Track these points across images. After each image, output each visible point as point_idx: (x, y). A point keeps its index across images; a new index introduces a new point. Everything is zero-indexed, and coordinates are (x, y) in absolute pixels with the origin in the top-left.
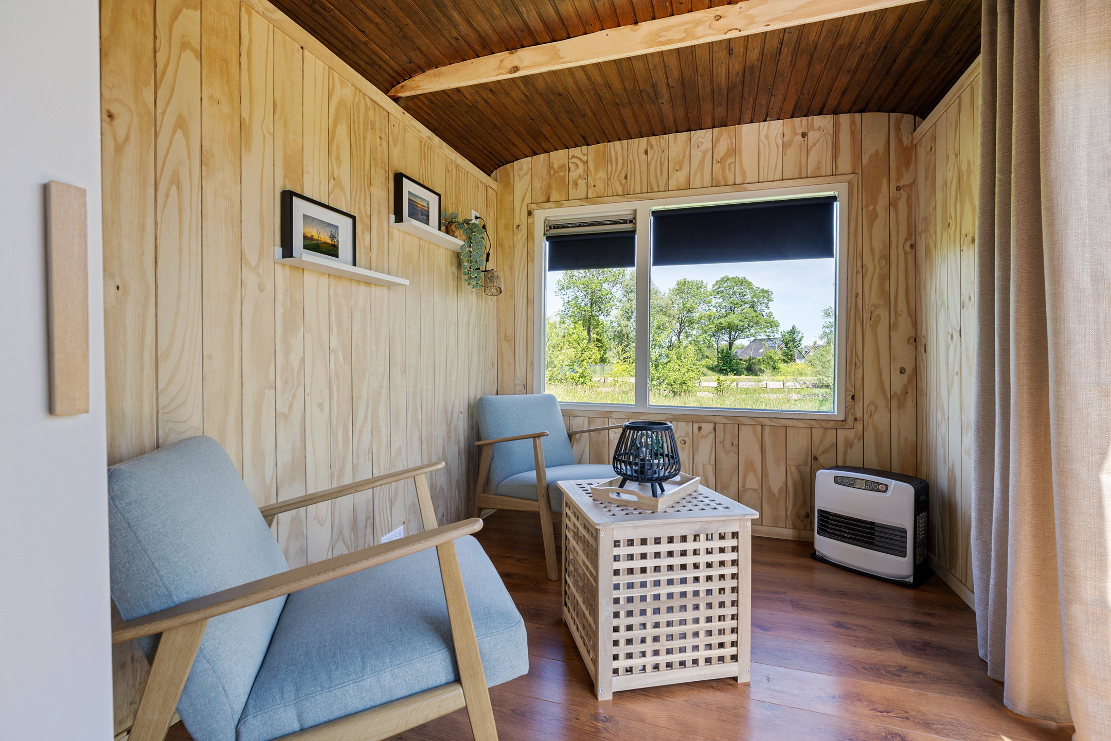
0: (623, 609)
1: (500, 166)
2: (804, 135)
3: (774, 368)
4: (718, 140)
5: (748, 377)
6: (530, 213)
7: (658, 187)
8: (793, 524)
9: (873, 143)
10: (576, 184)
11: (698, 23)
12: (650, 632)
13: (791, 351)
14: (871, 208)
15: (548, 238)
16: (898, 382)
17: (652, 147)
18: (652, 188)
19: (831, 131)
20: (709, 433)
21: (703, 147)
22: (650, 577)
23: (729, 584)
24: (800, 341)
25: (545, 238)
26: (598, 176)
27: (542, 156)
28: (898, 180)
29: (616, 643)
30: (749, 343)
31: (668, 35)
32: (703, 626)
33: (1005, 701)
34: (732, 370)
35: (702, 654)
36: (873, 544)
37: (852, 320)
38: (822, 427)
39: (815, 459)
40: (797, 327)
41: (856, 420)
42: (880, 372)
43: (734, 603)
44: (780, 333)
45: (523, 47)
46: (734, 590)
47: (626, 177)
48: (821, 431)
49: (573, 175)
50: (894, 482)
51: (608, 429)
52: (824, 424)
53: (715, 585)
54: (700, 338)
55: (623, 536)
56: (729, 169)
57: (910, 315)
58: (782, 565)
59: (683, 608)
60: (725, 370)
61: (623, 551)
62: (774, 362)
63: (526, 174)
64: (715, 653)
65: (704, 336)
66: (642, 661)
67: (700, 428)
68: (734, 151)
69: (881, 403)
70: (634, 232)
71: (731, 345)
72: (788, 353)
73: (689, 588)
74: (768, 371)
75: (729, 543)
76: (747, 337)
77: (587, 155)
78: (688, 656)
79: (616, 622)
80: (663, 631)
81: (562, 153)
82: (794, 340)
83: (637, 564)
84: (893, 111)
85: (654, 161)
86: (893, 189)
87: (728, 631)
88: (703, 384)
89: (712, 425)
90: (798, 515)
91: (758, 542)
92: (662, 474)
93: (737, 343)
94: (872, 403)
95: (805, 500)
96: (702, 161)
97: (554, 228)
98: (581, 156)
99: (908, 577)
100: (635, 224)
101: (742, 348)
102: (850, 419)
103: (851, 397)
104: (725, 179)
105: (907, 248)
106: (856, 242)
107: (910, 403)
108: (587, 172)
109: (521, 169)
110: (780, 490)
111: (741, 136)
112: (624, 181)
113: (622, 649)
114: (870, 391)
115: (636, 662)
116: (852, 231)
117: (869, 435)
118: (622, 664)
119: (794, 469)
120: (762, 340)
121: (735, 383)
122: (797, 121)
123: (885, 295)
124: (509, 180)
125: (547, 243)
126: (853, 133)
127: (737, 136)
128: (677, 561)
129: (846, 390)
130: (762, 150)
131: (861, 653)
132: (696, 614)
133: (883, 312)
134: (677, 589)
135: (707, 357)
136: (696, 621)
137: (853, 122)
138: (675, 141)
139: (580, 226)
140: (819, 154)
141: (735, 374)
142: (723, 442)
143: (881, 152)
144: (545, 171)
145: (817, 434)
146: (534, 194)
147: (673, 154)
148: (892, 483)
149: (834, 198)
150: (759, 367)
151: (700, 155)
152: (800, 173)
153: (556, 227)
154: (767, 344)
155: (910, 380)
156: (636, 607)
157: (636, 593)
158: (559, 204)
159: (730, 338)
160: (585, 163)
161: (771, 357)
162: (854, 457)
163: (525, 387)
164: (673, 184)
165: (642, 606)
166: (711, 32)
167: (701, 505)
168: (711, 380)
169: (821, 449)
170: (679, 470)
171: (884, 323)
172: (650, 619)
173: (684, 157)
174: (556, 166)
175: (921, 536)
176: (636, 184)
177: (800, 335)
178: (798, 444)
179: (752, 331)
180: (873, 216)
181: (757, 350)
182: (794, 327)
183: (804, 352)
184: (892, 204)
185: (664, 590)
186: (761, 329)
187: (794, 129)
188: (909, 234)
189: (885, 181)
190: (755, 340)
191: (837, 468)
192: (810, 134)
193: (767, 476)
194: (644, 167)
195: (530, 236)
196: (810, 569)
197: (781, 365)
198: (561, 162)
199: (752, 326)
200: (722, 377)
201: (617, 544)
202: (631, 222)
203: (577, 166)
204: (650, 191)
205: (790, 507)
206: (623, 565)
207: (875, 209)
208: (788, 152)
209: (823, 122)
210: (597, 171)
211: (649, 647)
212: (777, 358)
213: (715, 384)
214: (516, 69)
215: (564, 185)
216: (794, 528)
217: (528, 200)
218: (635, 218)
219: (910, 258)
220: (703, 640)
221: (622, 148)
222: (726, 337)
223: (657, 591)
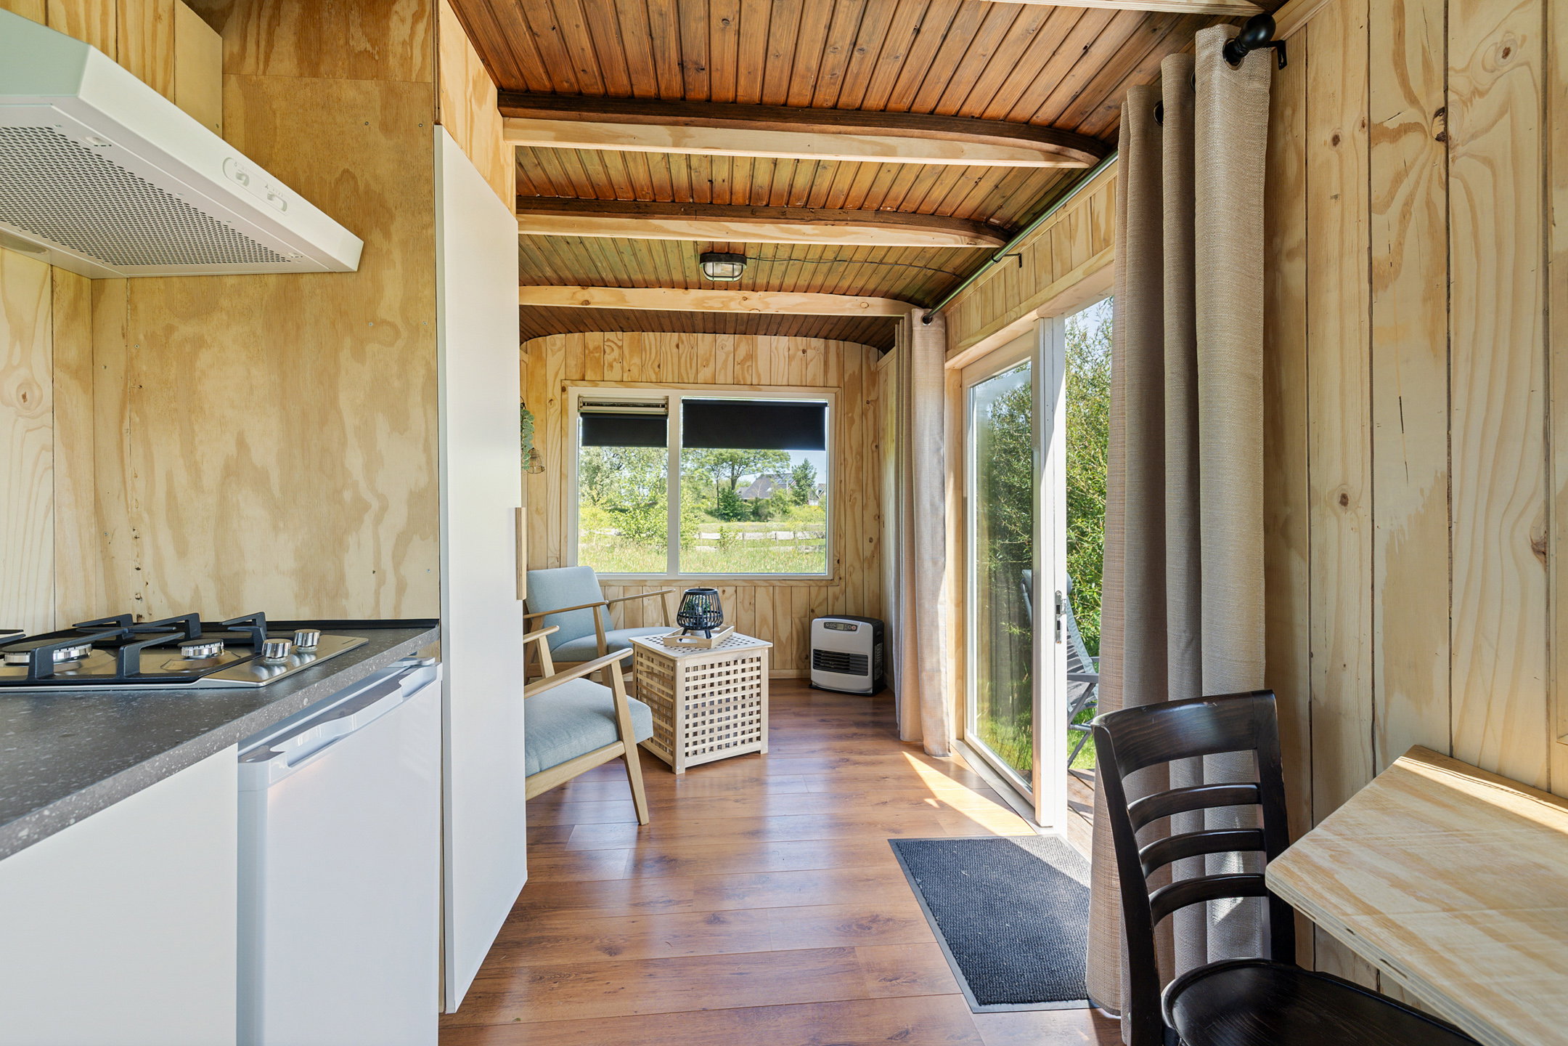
0: (691, 712)
1: (530, 339)
2: (804, 351)
3: (785, 512)
4: (738, 345)
5: (754, 523)
6: (564, 389)
7: (688, 379)
8: (797, 665)
9: (852, 366)
10: (611, 366)
11: (732, 299)
12: (708, 726)
13: (803, 490)
14: (850, 415)
15: (582, 414)
16: (869, 548)
17: (683, 342)
18: (683, 379)
19: (823, 352)
20: (731, 596)
21: (726, 349)
22: (708, 690)
23: (756, 691)
24: (813, 478)
25: (579, 414)
26: (633, 362)
27: (577, 335)
28: (868, 396)
29: (687, 735)
30: (754, 480)
31: (711, 303)
32: (740, 719)
33: (901, 737)
34: (736, 515)
35: (740, 737)
36: (848, 669)
37: (838, 502)
38: (817, 586)
39: (813, 611)
40: (809, 461)
41: (840, 578)
42: (856, 541)
43: (758, 703)
44: (791, 469)
45: (593, 286)
46: (758, 694)
47: (659, 366)
48: (816, 588)
49: (609, 358)
50: (861, 623)
51: (643, 597)
52: (818, 583)
53: (747, 693)
54: (697, 474)
55: (690, 664)
56: (748, 371)
57: (876, 499)
58: (789, 694)
59: (728, 709)
60: (727, 514)
61: (691, 674)
62: (784, 503)
63: (560, 350)
64: (747, 736)
65: (700, 470)
66: (703, 746)
67: (724, 591)
68: (751, 356)
69: (857, 565)
70: (666, 416)
71: (734, 482)
72: (799, 493)
73: (731, 695)
74: (778, 516)
75: (756, 664)
76: (753, 472)
77: (622, 340)
78: (731, 740)
79: (687, 722)
80: (717, 724)
81: (598, 335)
82: (805, 477)
83: (700, 682)
84: (865, 344)
85: (684, 355)
86: (865, 402)
87: (755, 722)
88: (704, 535)
89: (734, 588)
90: (800, 658)
91: (773, 683)
92: (709, 625)
93: (741, 479)
94: (851, 565)
95: (805, 645)
96: (726, 361)
97: (588, 405)
98: (616, 341)
99: (869, 690)
100: (667, 409)
101: (747, 486)
102: (837, 578)
103: (837, 561)
104: (744, 378)
105: (874, 448)
106: (840, 440)
107: (875, 565)
108: (622, 356)
109: (554, 344)
110: (787, 639)
111: (757, 345)
112: (657, 369)
113: (691, 739)
114: (850, 557)
115: (699, 747)
116: (838, 432)
117: (849, 590)
118: (691, 749)
119: (797, 621)
120: (770, 476)
121: (741, 534)
122: (799, 339)
123: (859, 482)
124: (541, 352)
125: (581, 419)
126: (838, 354)
127: (754, 345)
128: (725, 678)
129: (834, 555)
130: (773, 359)
131: (833, 731)
132: (735, 712)
133: (858, 495)
134: (724, 697)
135: (704, 497)
136: (736, 717)
137: (838, 347)
138: (703, 341)
139: (613, 405)
140: (815, 369)
141: (739, 520)
142: (742, 603)
143: (857, 372)
144: (579, 350)
145: (814, 591)
146: (568, 370)
147: (701, 352)
148: (860, 624)
149: (826, 405)
150: (766, 510)
151: (724, 356)
152: (801, 382)
153: (590, 404)
154: (777, 481)
155: (875, 548)
156: (699, 711)
157: (699, 701)
158: (594, 383)
159: (733, 474)
160: (621, 347)
161: (781, 498)
162: (839, 609)
163: (559, 559)
164: (701, 378)
165: (703, 709)
166: (739, 307)
167: (737, 643)
168: (711, 530)
169: (817, 603)
170: (721, 623)
171: (859, 503)
172: (708, 717)
173: (710, 355)
174: (591, 347)
175: (878, 660)
176: (668, 374)
177: (813, 471)
178: (800, 599)
179: (759, 465)
180: (852, 421)
181: (764, 489)
182: (806, 461)
183: (817, 491)
184: (864, 414)
185: (716, 698)
186: (769, 462)
187: (797, 345)
188: (875, 437)
189: (859, 395)
190: (762, 475)
191: (828, 616)
192: (808, 351)
193: (777, 628)
194: (676, 360)
195: (563, 411)
196: (809, 694)
197: (793, 508)
198: (596, 344)
199: (759, 459)
200: (725, 525)
201: (687, 670)
202: (663, 406)
203: (613, 350)
204: (680, 382)
205: (794, 652)
206: (691, 684)
207: (852, 416)
208: (793, 363)
209: (817, 343)
210: (631, 356)
211: (707, 736)
212: (787, 499)
213: (718, 536)
214: (587, 302)
215: (599, 365)
216: (798, 668)
217: (561, 376)
218: (667, 403)
219: (875, 455)
220: (740, 729)
221: (656, 340)
222: (728, 472)
223: (712, 699)
